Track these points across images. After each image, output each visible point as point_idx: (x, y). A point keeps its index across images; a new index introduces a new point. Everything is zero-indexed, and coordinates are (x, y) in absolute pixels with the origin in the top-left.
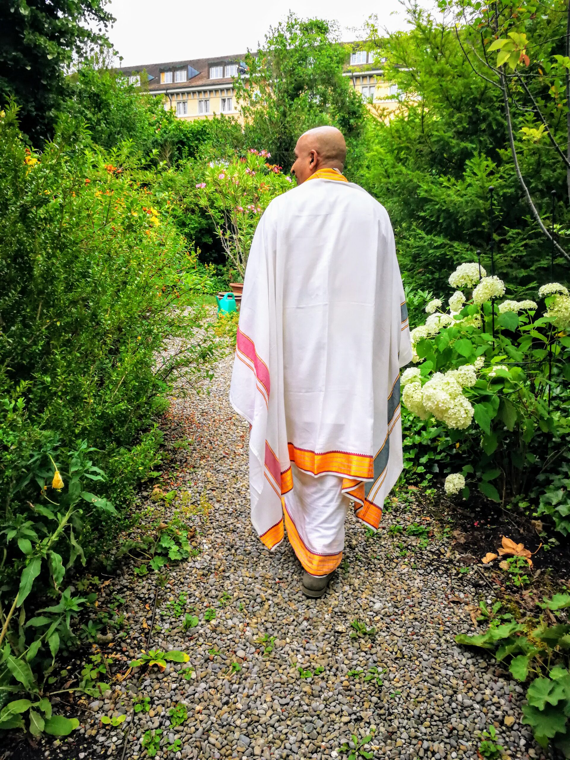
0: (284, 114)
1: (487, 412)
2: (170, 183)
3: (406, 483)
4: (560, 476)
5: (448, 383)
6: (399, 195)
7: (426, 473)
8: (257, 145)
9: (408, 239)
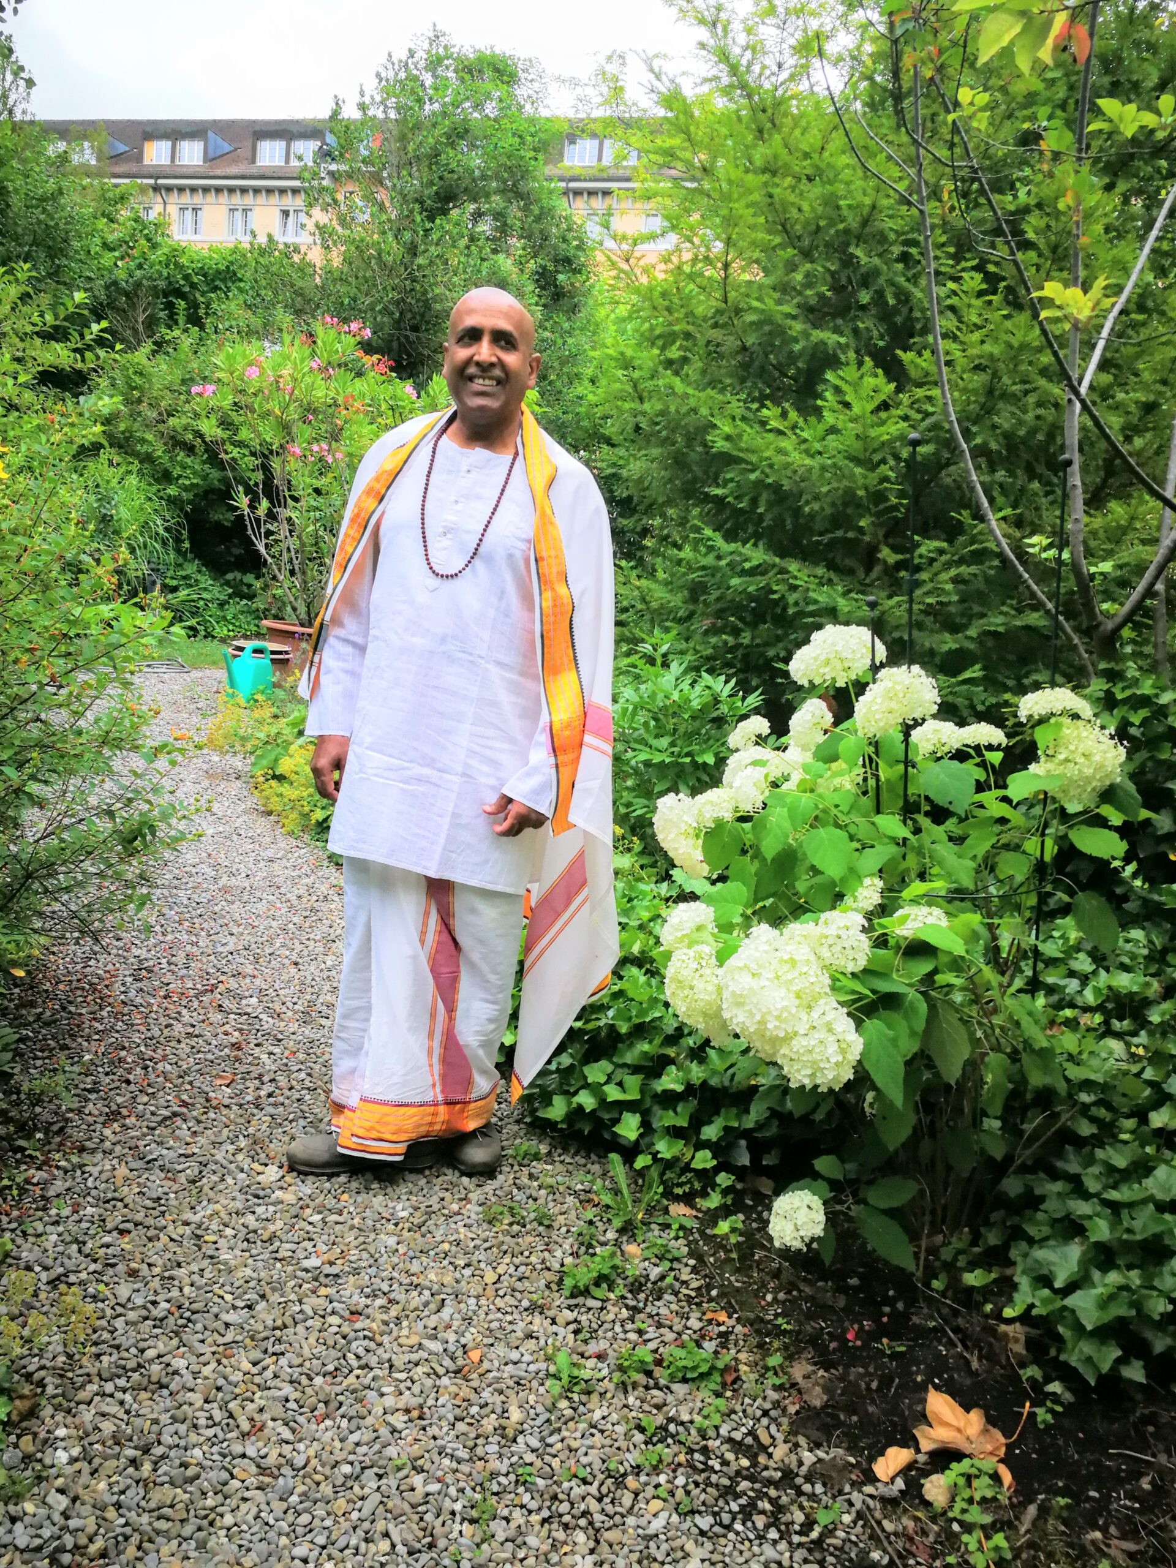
0: (413, 250)
1: (894, 1041)
2: (138, 380)
3: (663, 1195)
4: (1058, 1186)
5: (793, 962)
6: (663, 442)
7: (716, 1170)
8: (344, 314)
9: (680, 548)
